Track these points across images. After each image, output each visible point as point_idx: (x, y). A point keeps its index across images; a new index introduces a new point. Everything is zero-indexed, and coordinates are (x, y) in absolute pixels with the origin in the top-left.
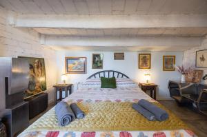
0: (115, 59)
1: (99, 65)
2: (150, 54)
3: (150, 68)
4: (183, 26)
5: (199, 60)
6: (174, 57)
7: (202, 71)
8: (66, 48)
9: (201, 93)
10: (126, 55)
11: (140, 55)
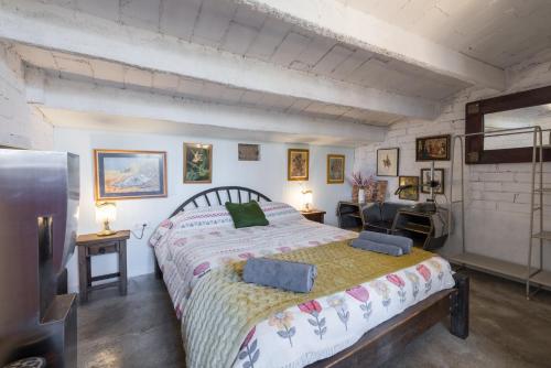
0: (240, 158)
1: (203, 172)
2: (307, 151)
3: (307, 179)
4: (386, 111)
5: (381, 164)
6: (343, 157)
7: (386, 182)
8: (106, 120)
9: (398, 215)
10: (264, 150)
11: (290, 150)
